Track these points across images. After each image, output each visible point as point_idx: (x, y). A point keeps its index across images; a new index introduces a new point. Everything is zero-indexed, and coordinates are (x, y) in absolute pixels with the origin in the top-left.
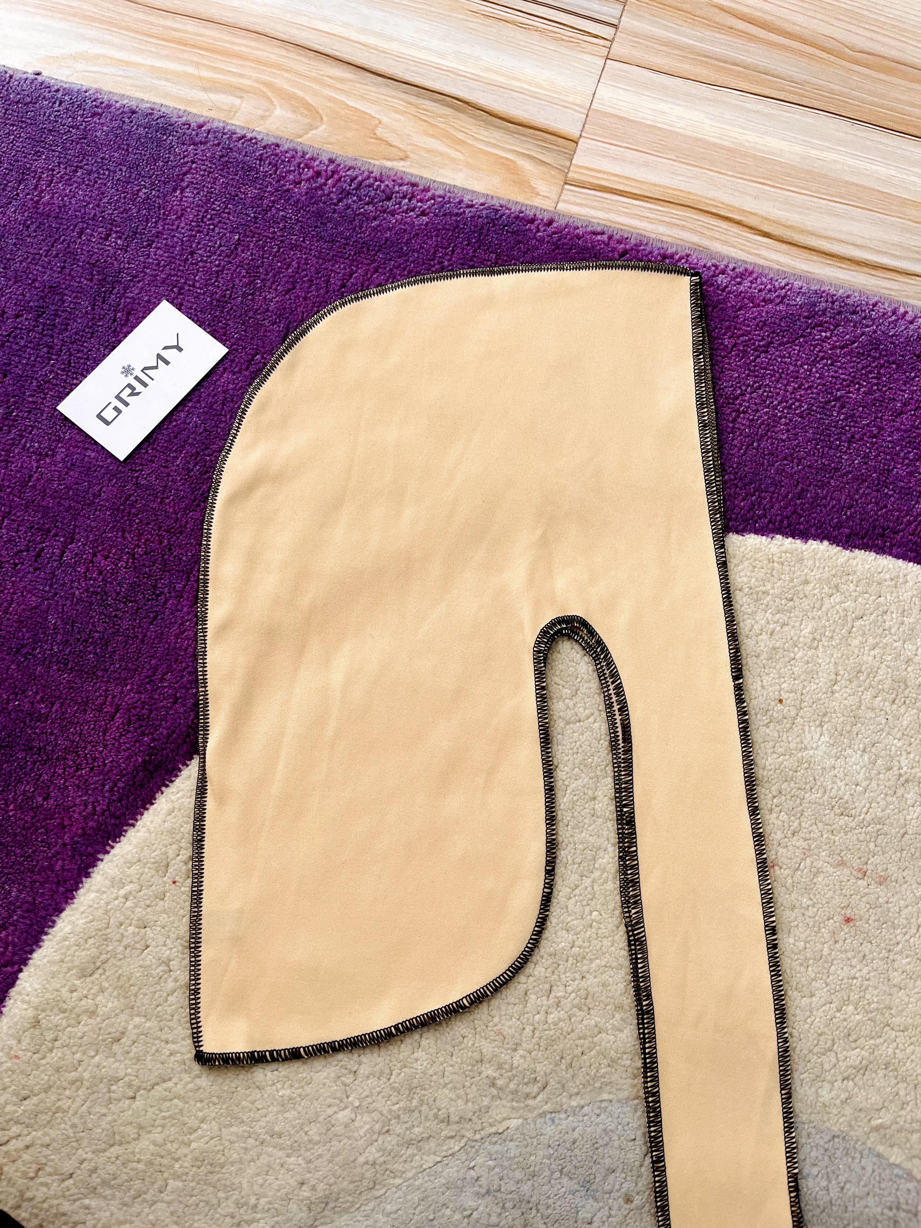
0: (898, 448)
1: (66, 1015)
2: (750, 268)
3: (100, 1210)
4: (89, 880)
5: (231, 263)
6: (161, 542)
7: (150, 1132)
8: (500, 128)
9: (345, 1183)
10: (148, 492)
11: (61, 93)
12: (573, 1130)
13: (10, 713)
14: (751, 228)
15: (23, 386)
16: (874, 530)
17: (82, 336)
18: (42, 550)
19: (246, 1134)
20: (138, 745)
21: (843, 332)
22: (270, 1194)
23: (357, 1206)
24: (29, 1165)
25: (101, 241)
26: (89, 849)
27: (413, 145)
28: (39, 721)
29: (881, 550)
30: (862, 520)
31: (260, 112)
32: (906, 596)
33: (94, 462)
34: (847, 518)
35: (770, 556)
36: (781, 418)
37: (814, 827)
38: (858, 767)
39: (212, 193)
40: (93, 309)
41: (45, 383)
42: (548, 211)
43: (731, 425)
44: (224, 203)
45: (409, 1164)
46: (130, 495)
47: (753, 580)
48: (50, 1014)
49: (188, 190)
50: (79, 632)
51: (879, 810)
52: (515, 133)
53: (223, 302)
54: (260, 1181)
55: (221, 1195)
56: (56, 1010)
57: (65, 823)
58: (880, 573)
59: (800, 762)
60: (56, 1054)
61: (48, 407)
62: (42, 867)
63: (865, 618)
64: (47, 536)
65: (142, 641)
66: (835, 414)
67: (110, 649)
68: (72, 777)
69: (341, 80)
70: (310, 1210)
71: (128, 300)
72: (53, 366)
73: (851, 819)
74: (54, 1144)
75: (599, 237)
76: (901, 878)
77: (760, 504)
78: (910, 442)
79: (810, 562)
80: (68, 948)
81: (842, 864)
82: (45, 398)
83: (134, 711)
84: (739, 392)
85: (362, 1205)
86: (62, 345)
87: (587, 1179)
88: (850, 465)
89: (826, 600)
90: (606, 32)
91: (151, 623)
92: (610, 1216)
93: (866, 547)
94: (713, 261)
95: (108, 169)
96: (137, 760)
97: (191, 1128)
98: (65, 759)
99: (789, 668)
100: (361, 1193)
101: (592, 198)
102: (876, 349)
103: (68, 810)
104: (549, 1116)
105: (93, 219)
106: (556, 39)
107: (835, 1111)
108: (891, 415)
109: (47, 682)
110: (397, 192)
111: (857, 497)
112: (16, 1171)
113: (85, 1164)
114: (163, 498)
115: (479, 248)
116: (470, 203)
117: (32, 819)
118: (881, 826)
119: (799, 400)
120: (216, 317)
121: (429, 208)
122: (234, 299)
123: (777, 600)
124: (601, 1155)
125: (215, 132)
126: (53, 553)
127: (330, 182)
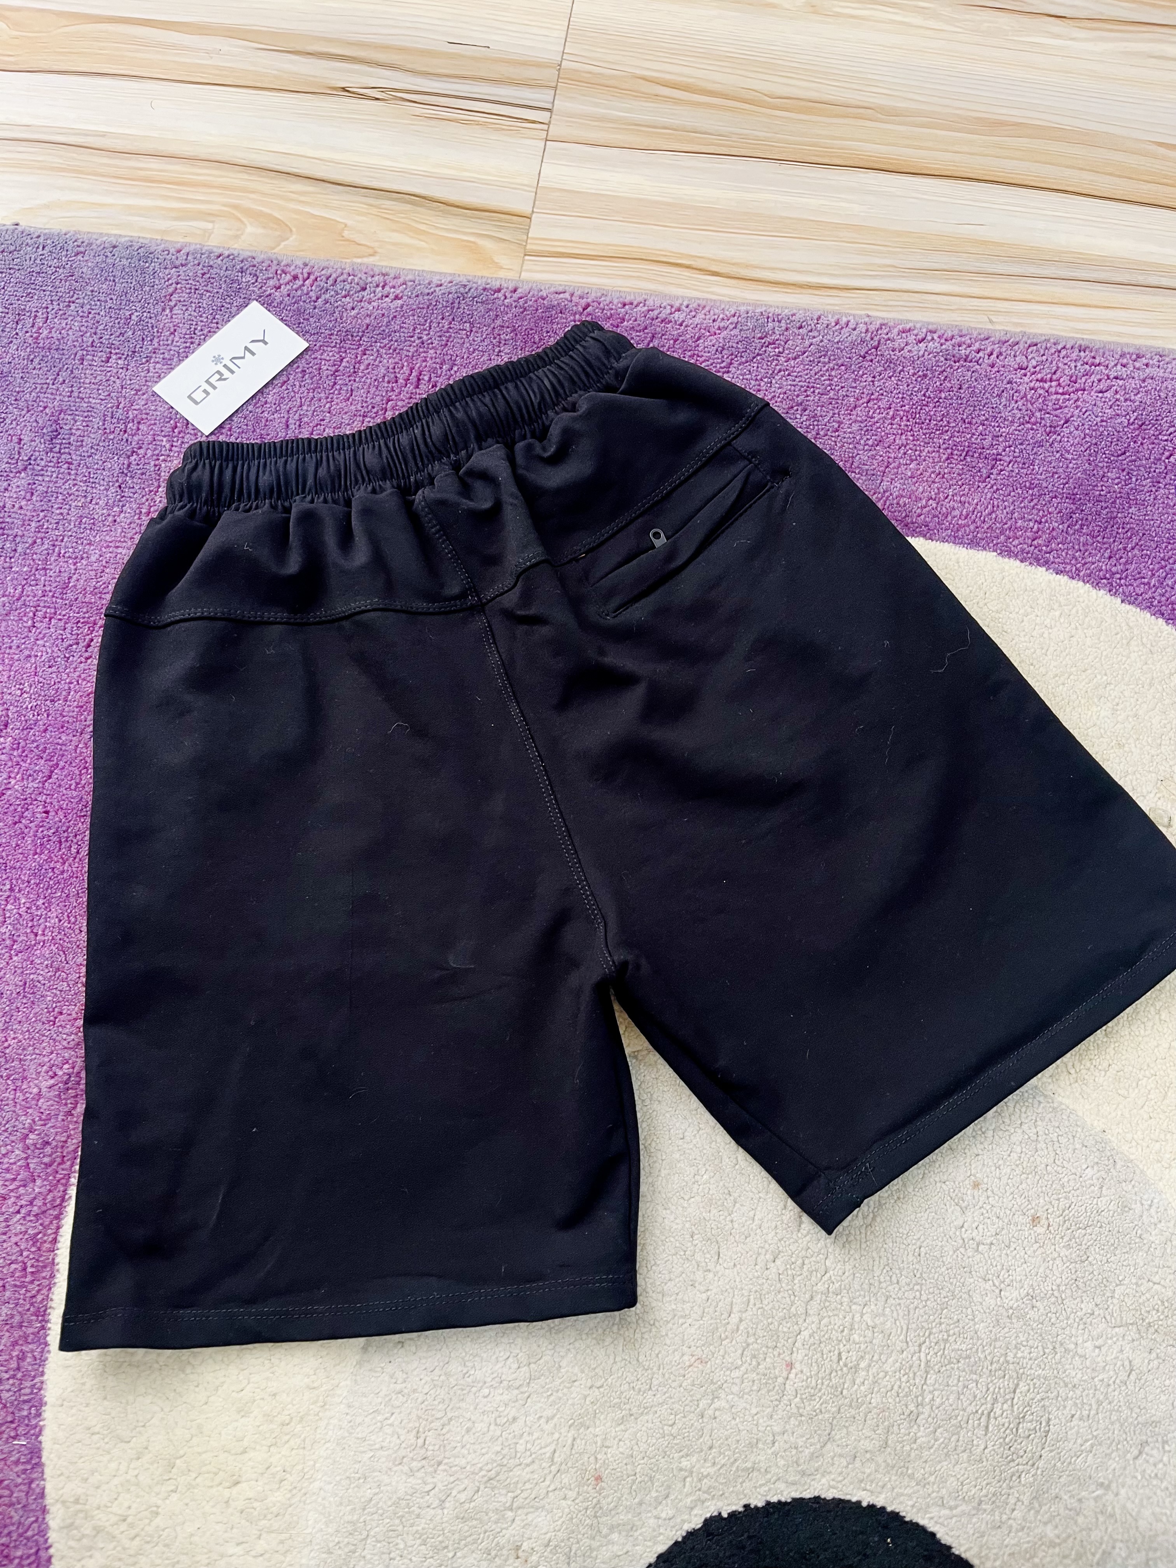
2: (703, 303)
8: (457, 215)
11: (42, 239)
14: (700, 270)
18: (92, 640)
21: (794, 345)
25: (103, 364)
27: (379, 241)
31: (231, 233)
39: (200, 307)
42: (512, 280)
49: (177, 308)
52: (470, 217)
66: (798, 416)
69: (302, 193)
71: (135, 412)
75: (562, 296)
78: (867, 430)
86: (81, 460)
90: (543, 116)
94: (668, 301)
95: (98, 300)
101: (552, 264)
102: (825, 356)
105: (93, 346)
106: (497, 129)
108: (847, 410)
110: (371, 283)
115: (453, 319)
116: (439, 283)
121: (402, 292)
125: (193, 254)
127: (307, 282)
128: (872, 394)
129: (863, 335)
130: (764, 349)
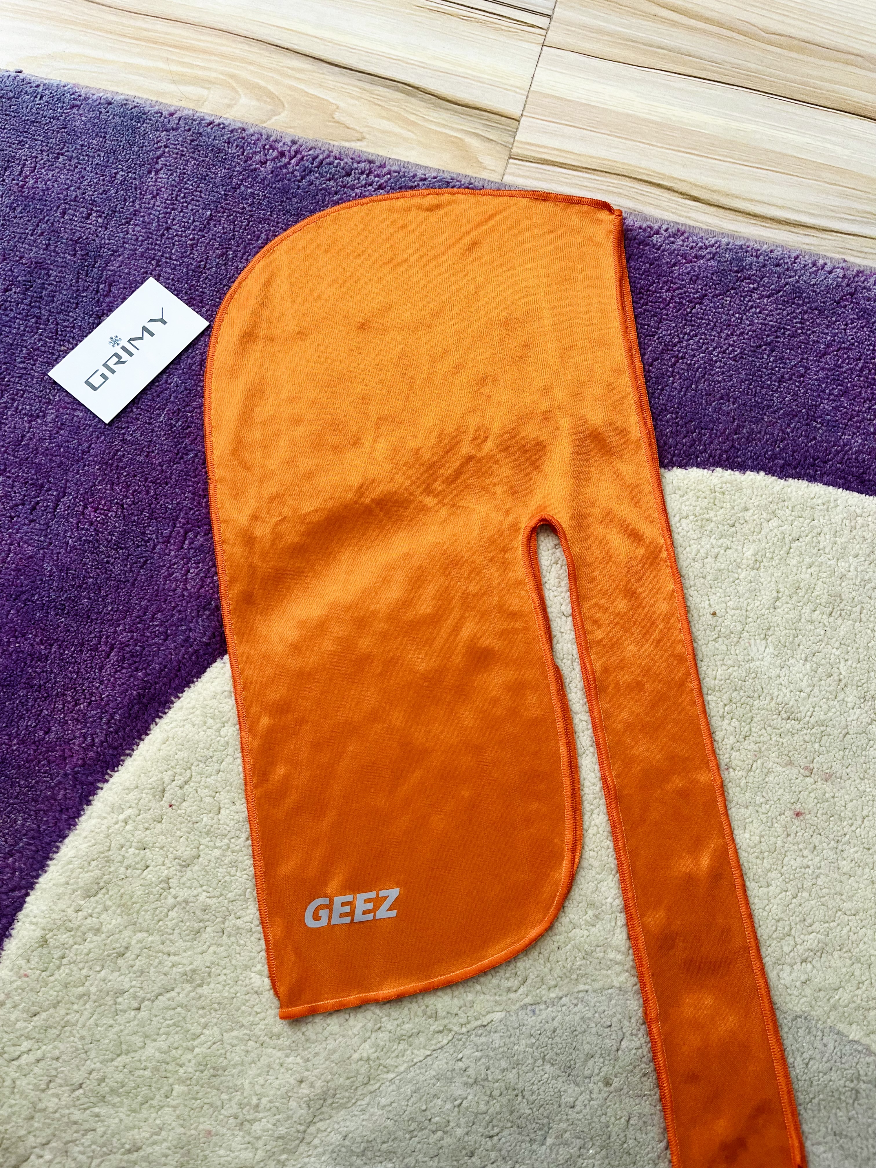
0: (823, 386)
1: (72, 933)
2: (683, 229)
3: (109, 1118)
4: (90, 807)
5: (204, 236)
6: (148, 493)
7: (155, 1040)
8: (448, 110)
9: (341, 1080)
10: (134, 447)
11: (41, 88)
12: (553, 1019)
13: (11, 654)
14: (681, 193)
15: (14, 354)
16: (805, 461)
17: (68, 307)
18: (37, 503)
19: (246, 1037)
20: (132, 680)
21: (768, 282)
22: (272, 1092)
23: (353, 1101)
24: (40, 1078)
25: (82, 220)
26: (90, 778)
27: (369, 127)
28: (39, 660)
29: (812, 479)
30: (794, 452)
31: (226, 101)
32: (837, 519)
33: (82, 421)
34: (780, 450)
35: (712, 487)
36: (716, 362)
37: (763, 731)
38: (801, 675)
39: (184, 173)
40: (77, 282)
41: (35, 350)
42: (495, 183)
43: (671, 369)
44: (196, 182)
45: (401, 1059)
46: (118, 451)
47: (698, 508)
48: (57, 933)
49: (162, 172)
50: (73, 579)
51: (822, 713)
52: (462, 114)
53: (198, 272)
54: (261, 1081)
55: (224, 1096)
56: (62, 929)
57: (66, 755)
58: (812, 499)
59: (748, 672)
60: (64, 971)
61: (38, 372)
62: (46, 796)
63: (801, 540)
64: (41, 490)
65: (133, 584)
66: (765, 356)
67: (103, 593)
68: (71, 712)
69: (301, 71)
70: (309, 1107)
71: (110, 273)
72: (41, 335)
73: (797, 722)
74: (64, 1057)
76: (844, 774)
77: (700, 440)
78: (834, 379)
79: (749, 491)
80: (72, 871)
81: (790, 763)
82: (35, 365)
83: (127, 649)
84: (677, 340)
85: (358, 1100)
86: (50, 315)
87: (568, 1064)
88: (781, 402)
89: (765, 525)
90: (542, 22)
91: (141, 567)
92: (592, 1099)
93: (798, 476)
94: (648, 223)
95: (87, 155)
96: (131, 694)
97: (194, 1034)
98: (64, 695)
99: (734, 587)
100: (356, 1089)
101: (534, 170)
102: (799, 297)
103: (68, 742)
104: (529, 1008)
105: (75, 201)
106: (496, 29)
107: (795, 992)
108: (816, 356)
109: (46, 625)
110: (356, 169)
111: (788, 430)
112: (29, 1084)
113: (94, 1074)
114: (149, 452)
117: (35, 752)
118: (824, 728)
119: (732, 346)
120: (192, 286)
121: (386, 182)
122: (208, 269)
123: (720, 526)
124: (580, 1041)
125: (185, 119)
126: (48, 506)
127: (293, 161)
128: (843, 343)
129: (840, 279)
130: (738, 283)
